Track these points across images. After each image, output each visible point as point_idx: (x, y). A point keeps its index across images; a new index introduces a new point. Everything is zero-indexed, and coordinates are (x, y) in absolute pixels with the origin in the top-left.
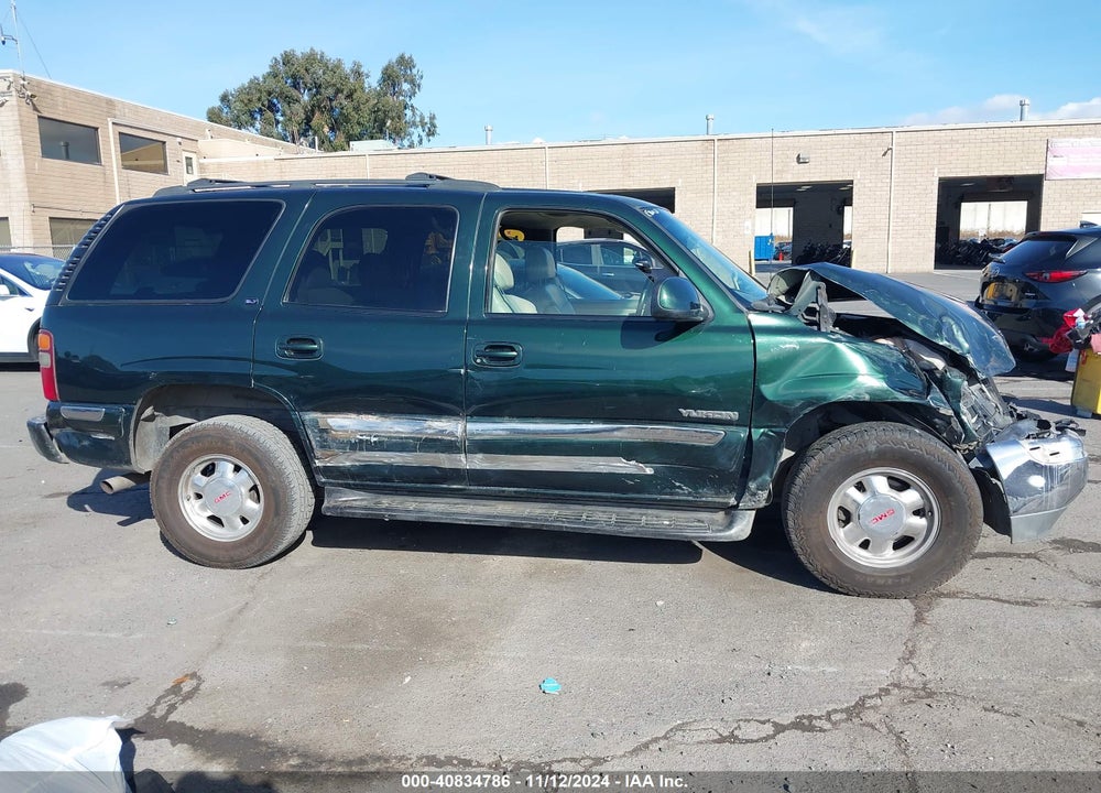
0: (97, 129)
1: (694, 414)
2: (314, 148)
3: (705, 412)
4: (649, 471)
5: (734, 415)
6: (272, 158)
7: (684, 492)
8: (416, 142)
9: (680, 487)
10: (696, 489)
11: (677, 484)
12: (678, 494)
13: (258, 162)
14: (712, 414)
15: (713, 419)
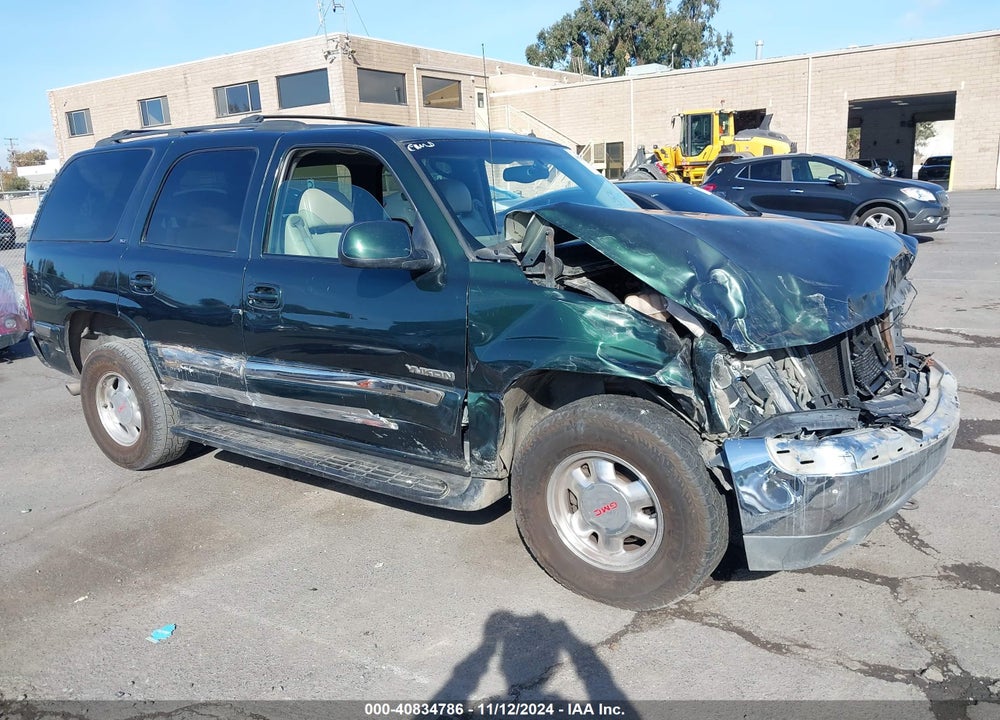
0: (404, 74)
1: (419, 370)
2: (597, 75)
3: (426, 370)
4: (394, 426)
5: (450, 375)
6: (548, 88)
7: (424, 452)
8: (712, 62)
9: (420, 447)
10: (433, 450)
11: (418, 443)
12: (421, 454)
13: (537, 94)
14: (432, 372)
15: (433, 378)
